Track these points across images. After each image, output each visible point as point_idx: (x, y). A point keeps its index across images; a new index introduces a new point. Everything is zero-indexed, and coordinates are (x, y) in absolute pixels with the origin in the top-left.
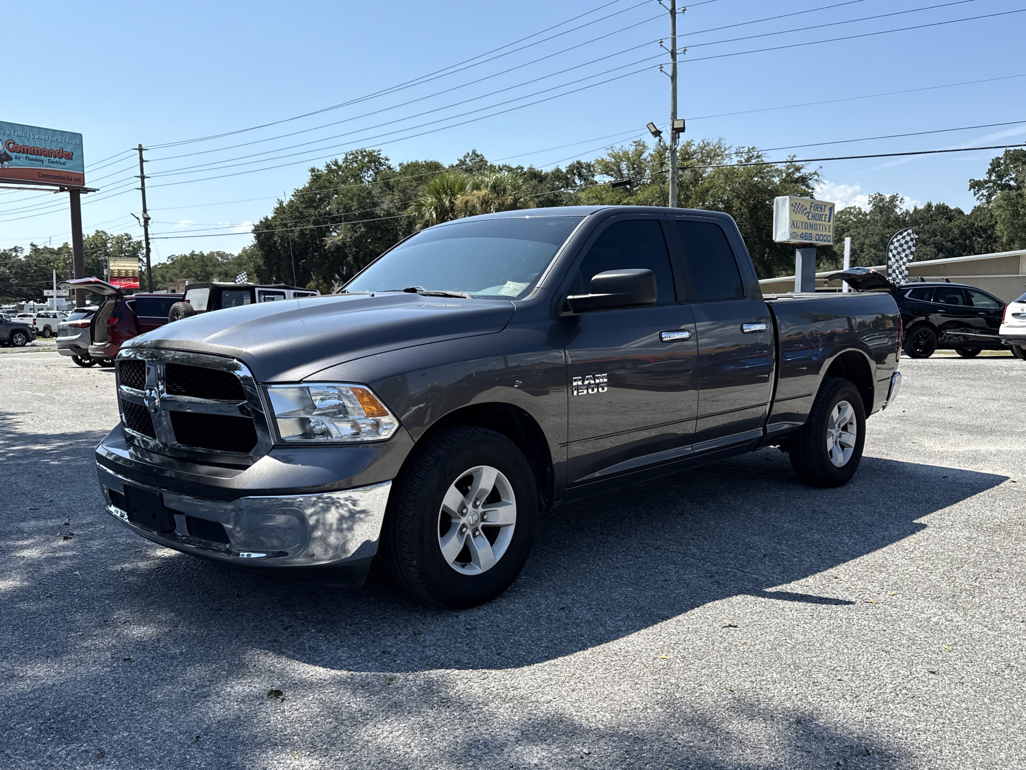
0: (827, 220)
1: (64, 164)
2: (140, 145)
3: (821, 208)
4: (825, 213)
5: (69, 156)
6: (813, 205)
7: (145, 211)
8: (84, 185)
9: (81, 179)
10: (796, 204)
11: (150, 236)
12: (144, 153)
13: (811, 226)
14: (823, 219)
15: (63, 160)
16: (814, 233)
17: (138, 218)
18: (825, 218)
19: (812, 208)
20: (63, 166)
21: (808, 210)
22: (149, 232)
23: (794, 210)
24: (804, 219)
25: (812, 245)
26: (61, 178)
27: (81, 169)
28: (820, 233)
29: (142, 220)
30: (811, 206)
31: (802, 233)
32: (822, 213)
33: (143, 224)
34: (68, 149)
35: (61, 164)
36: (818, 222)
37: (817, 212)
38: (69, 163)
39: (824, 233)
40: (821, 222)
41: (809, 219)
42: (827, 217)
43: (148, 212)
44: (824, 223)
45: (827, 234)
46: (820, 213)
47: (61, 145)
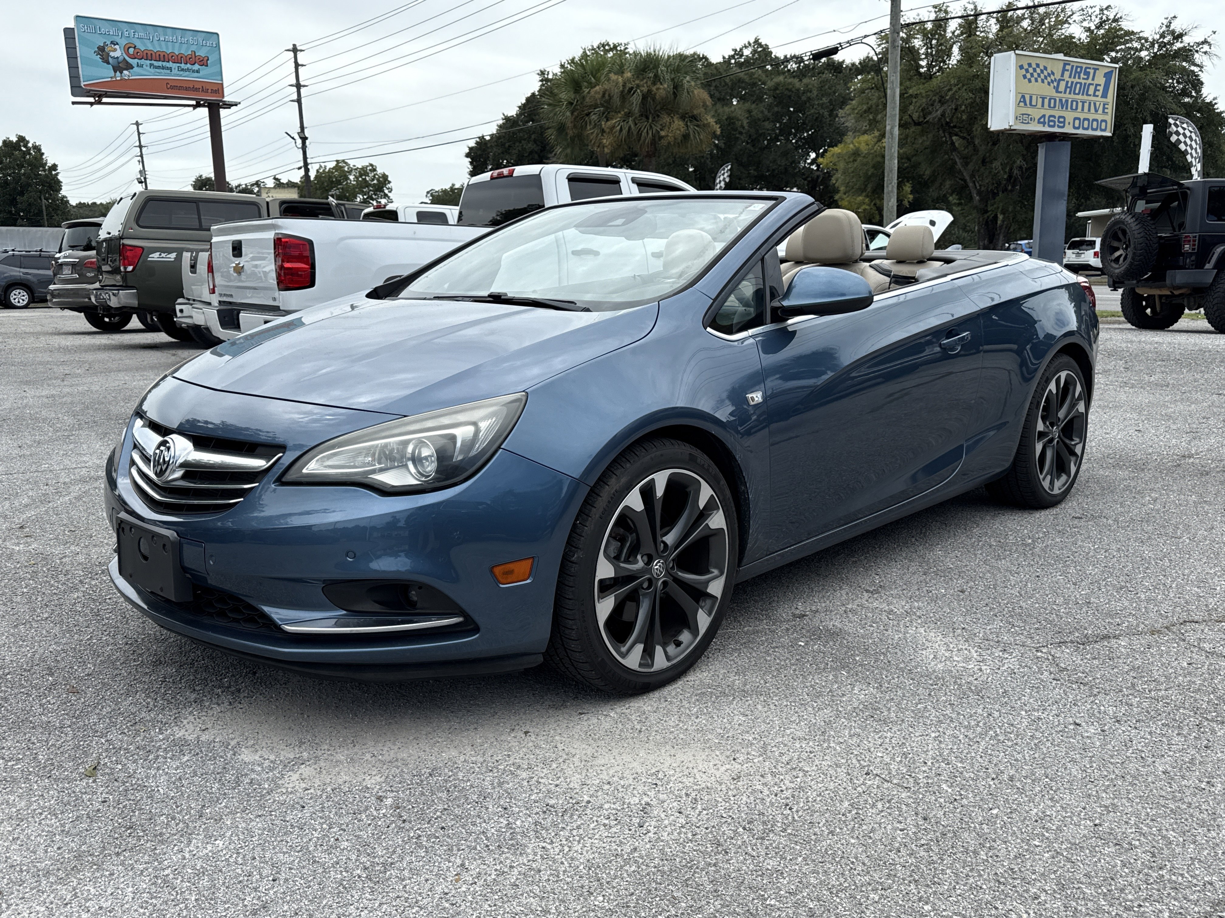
0: (1099, 93)
1: (198, 71)
2: (294, 45)
3: (1087, 74)
4: (1095, 82)
5: (204, 62)
6: (1068, 67)
7: (302, 128)
8: (223, 97)
9: (219, 89)
10: (1030, 65)
11: (309, 161)
12: (299, 55)
13: (1064, 105)
14: (1091, 92)
15: (196, 67)
16: (1070, 116)
17: (293, 138)
18: (1096, 90)
19: (1067, 74)
20: (196, 74)
21: (1058, 76)
22: (308, 156)
23: (1025, 77)
24: (1049, 91)
25: (1064, 137)
26: (196, 90)
27: (219, 78)
28: (1082, 116)
29: (299, 142)
30: (1064, 70)
31: (1044, 116)
32: (1090, 81)
33: (300, 146)
34: (202, 53)
35: (194, 71)
36: (1080, 97)
37: (1077, 80)
38: (204, 71)
39: (1091, 117)
40: (1085, 97)
41: (1057, 91)
42: (1101, 88)
43: (306, 130)
44: (1092, 98)
45: (1100, 117)
46: (1083, 82)
47: (194, 48)
